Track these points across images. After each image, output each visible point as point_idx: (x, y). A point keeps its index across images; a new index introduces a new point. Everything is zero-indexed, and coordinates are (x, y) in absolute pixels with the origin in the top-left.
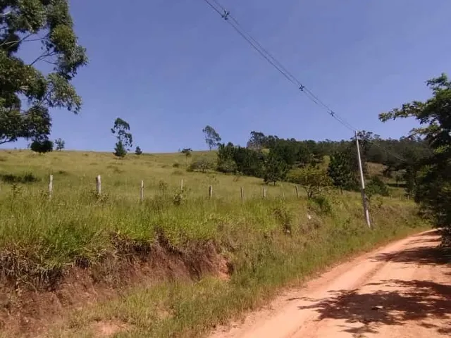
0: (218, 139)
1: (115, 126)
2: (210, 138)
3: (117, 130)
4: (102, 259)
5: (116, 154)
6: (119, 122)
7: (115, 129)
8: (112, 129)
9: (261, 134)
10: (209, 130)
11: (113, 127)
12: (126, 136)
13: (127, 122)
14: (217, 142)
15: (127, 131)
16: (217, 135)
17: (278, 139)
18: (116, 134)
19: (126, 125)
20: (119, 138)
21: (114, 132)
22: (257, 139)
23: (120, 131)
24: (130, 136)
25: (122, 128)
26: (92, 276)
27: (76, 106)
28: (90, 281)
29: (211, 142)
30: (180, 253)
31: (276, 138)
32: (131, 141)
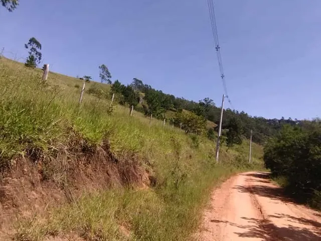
0: (109, 76)
1: (29, 43)
2: (103, 74)
3: (30, 47)
4: (55, 154)
5: (26, 65)
6: (33, 41)
7: (29, 46)
8: (26, 45)
9: (141, 82)
10: (104, 68)
11: (27, 44)
12: (36, 54)
13: (40, 43)
14: (107, 78)
15: (38, 50)
16: (109, 73)
17: (151, 88)
18: (29, 50)
19: (39, 45)
20: (30, 53)
21: (27, 47)
22: (137, 85)
23: (33, 48)
24: (40, 54)
25: (35, 46)
26: (41, 172)
27: (12, 4)
28: (39, 178)
29: (103, 77)
30: (116, 161)
31: (149, 87)
32: (40, 59)
